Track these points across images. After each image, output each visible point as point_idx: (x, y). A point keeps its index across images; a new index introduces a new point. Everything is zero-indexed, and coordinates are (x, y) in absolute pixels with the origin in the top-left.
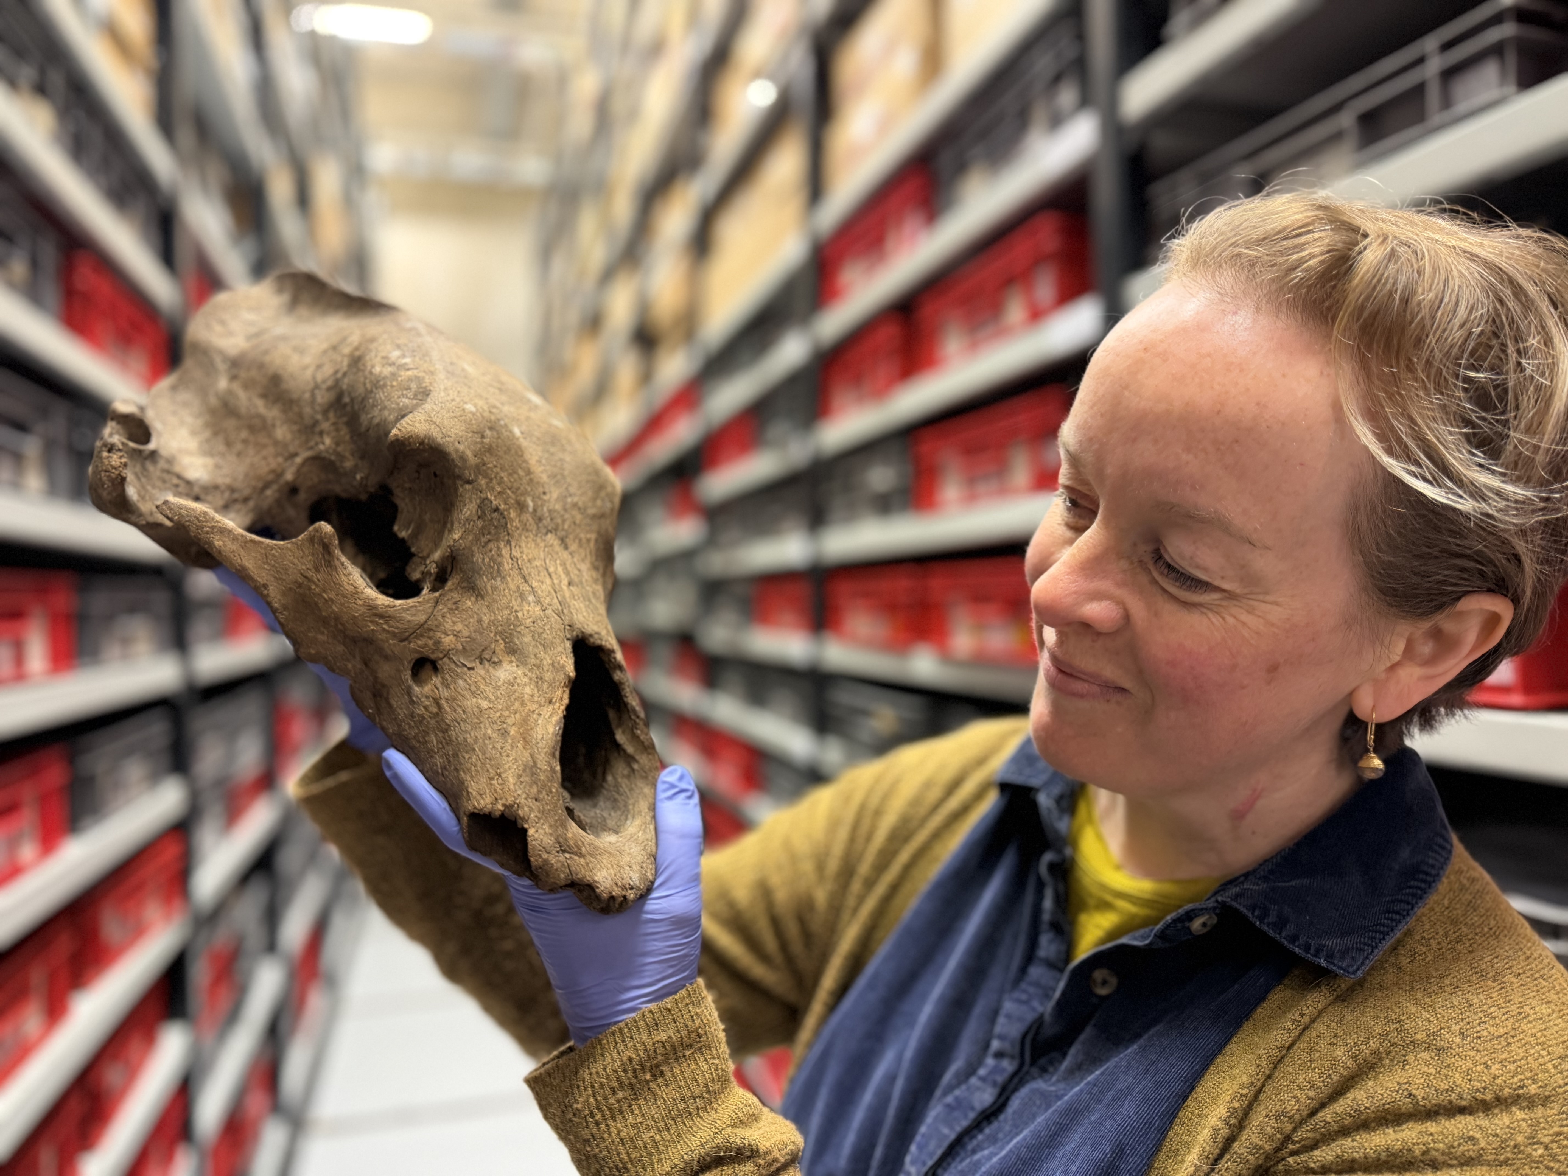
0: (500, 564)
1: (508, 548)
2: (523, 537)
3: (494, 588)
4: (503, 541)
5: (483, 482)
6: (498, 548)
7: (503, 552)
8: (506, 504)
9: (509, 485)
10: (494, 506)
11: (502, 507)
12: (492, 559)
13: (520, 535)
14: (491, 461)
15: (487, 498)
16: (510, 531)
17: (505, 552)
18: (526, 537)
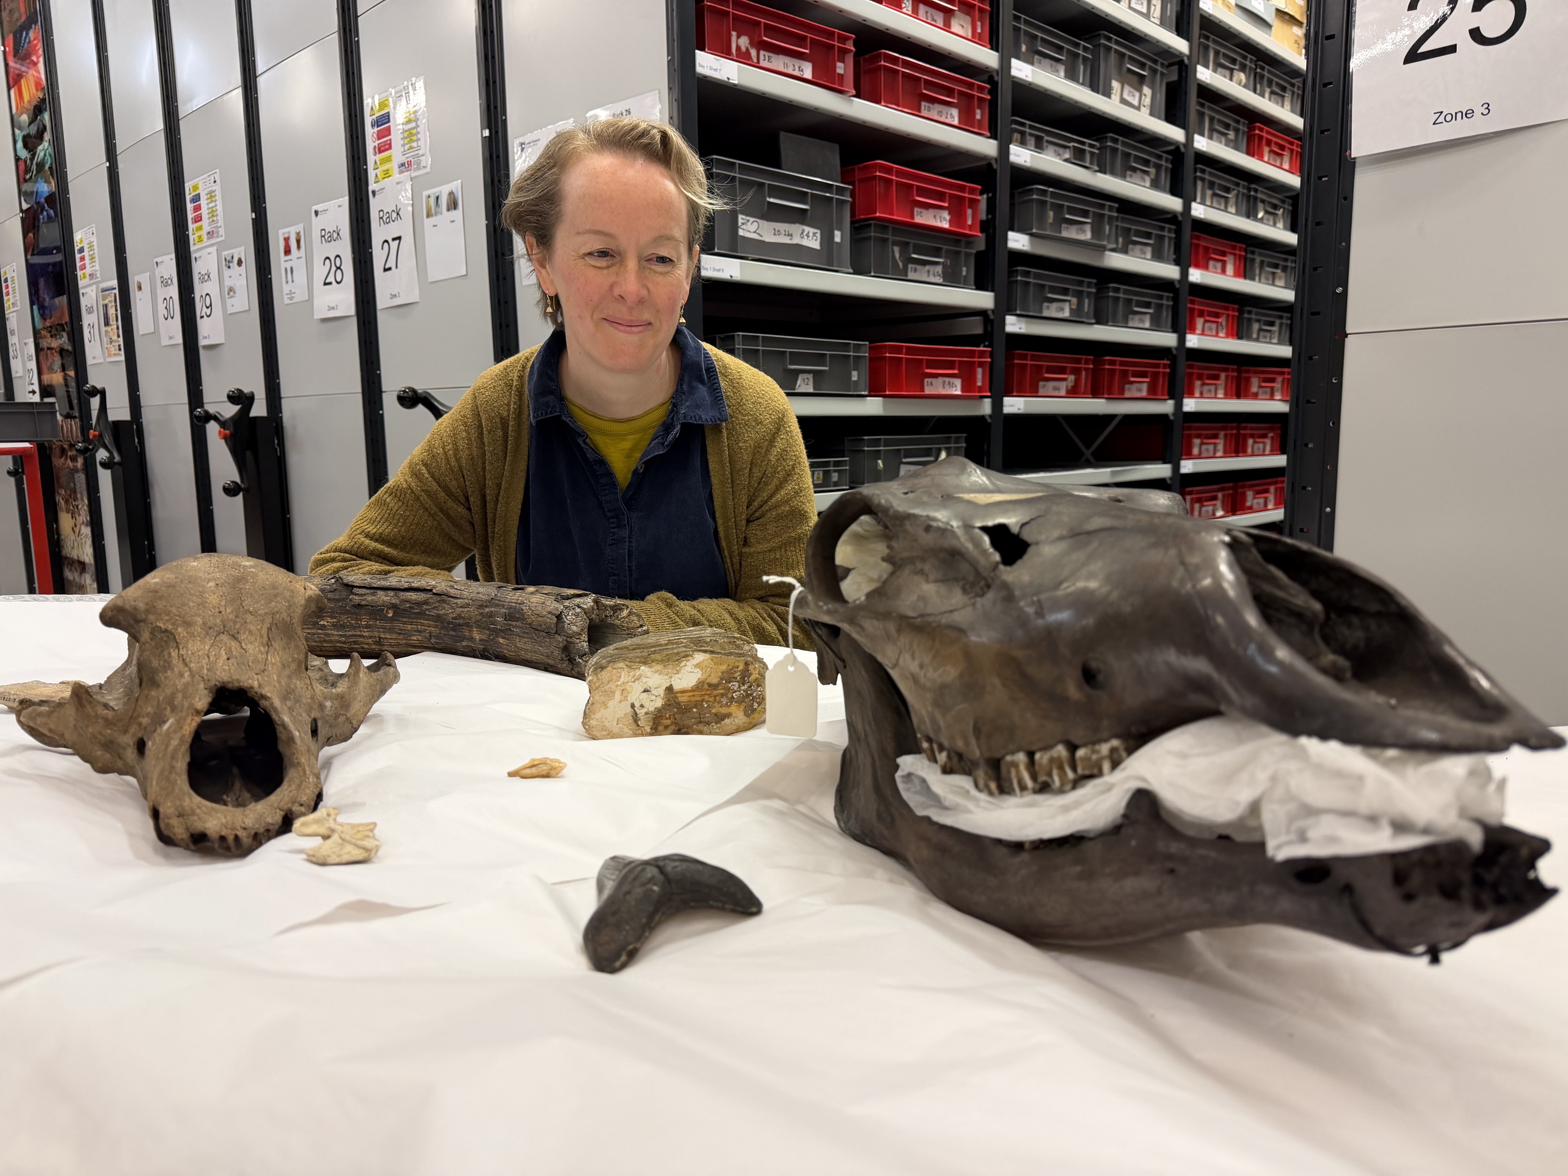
0: (169, 663)
1: (177, 651)
2: (191, 641)
3: (166, 678)
4: (172, 647)
5: (152, 617)
6: (170, 654)
7: (173, 654)
8: (173, 624)
9: (177, 613)
10: (163, 630)
11: (170, 627)
12: (165, 661)
13: (187, 641)
14: (160, 605)
15: (157, 626)
16: (178, 641)
17: (174, 654)
18: (193, 641)
